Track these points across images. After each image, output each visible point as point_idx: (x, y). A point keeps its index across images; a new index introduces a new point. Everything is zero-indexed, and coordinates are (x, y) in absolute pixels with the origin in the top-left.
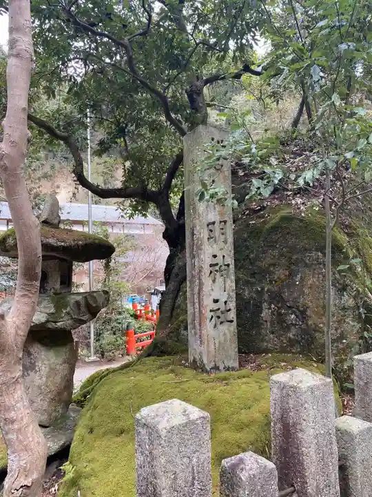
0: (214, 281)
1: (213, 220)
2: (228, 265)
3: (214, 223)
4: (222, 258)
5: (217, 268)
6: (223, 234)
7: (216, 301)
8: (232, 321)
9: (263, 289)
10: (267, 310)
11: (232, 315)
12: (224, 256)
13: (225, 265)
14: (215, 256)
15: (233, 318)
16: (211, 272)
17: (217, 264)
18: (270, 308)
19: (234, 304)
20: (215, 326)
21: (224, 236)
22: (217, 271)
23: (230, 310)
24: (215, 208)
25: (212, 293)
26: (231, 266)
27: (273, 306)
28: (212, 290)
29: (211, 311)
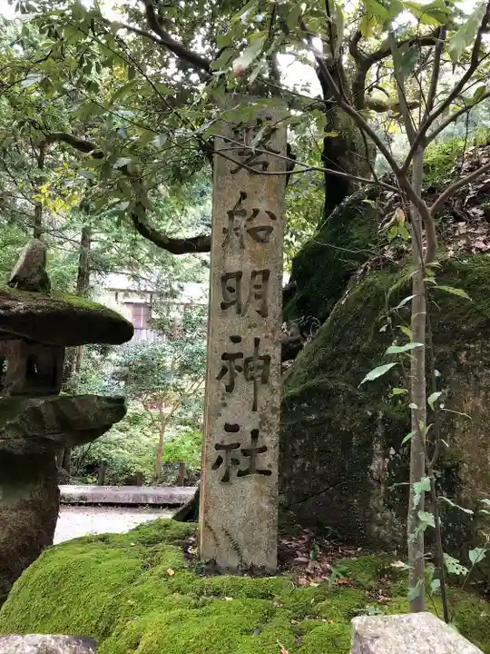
0: (230, 389)
1: (236, 269)
2: (267, 359)
3: (239, 275)
4: (252, 343)
5: (239, 362)
6: (258, 297)
7: (232, 428)
8: (268, 473)
9: (375, 415)
10: (380, 460)
11: (269, 460)
12: (257, 341)
13: (260, 358)
14: (236, 340)
15: (270, 466)
16: (224, 370)
17: (240, 355)
18: (386, 455)
19: (276, 439)
20: (226, 479)
21: (260, 301)
22: (239, 369)
23: (264, 449)
24: (242, 247)
25: (223, 411)
26: (272, 361)
27: (392, 452)
28: (225, 405)
29: (218, 447)
